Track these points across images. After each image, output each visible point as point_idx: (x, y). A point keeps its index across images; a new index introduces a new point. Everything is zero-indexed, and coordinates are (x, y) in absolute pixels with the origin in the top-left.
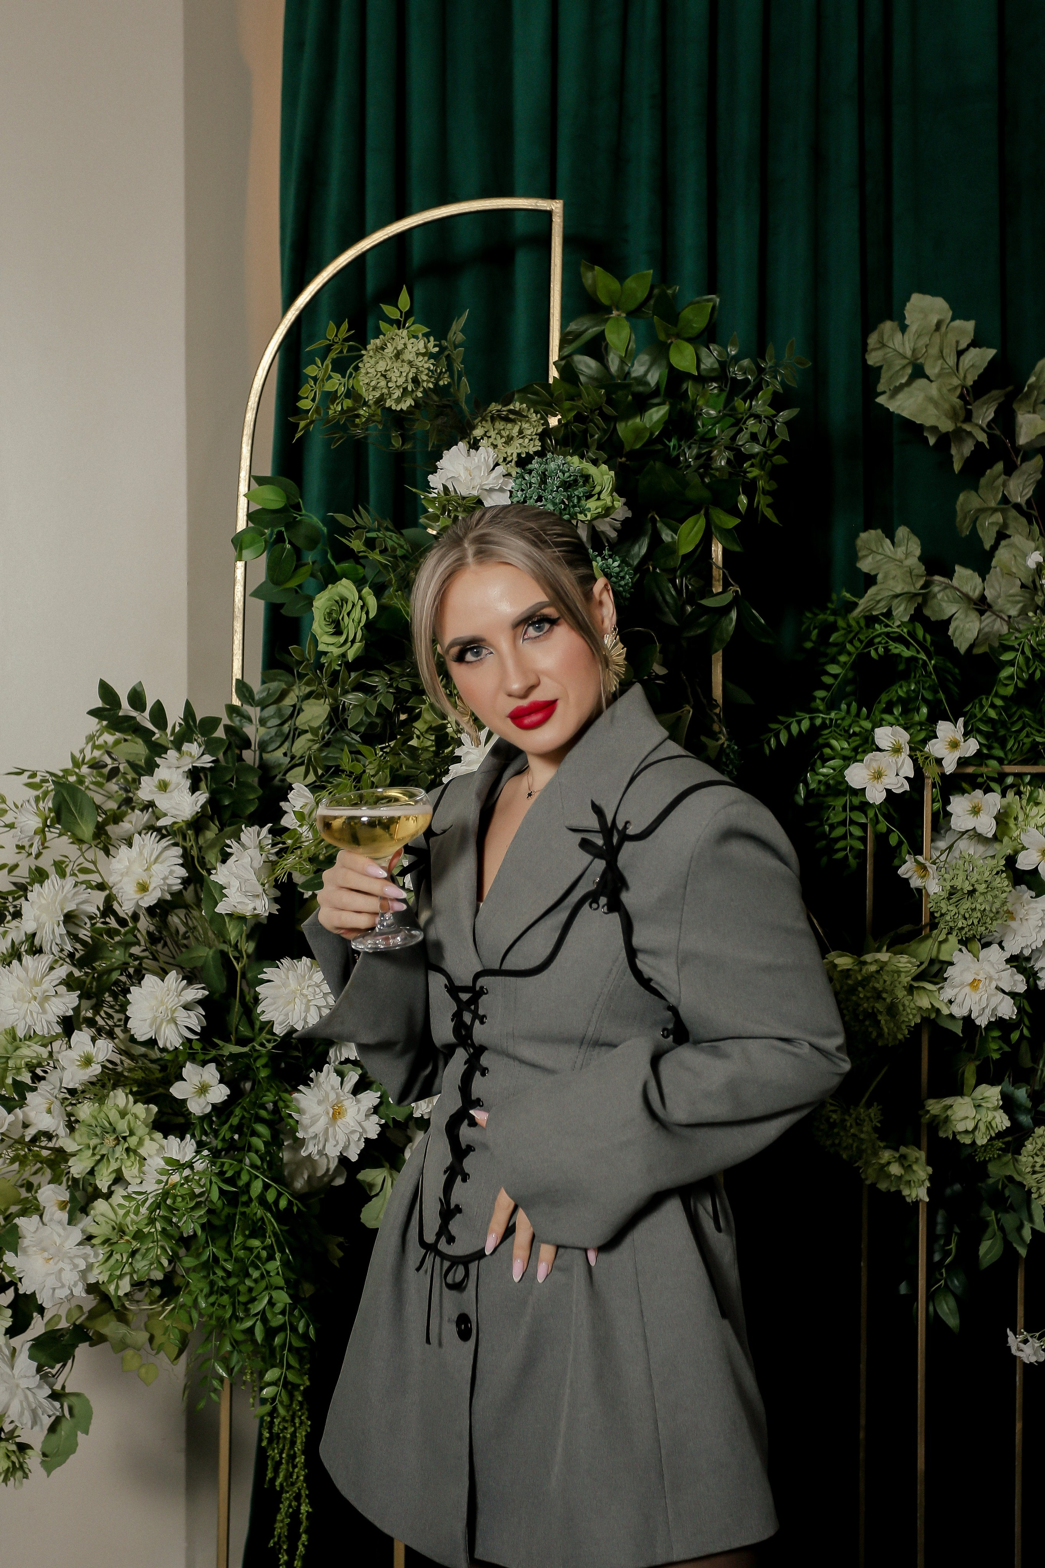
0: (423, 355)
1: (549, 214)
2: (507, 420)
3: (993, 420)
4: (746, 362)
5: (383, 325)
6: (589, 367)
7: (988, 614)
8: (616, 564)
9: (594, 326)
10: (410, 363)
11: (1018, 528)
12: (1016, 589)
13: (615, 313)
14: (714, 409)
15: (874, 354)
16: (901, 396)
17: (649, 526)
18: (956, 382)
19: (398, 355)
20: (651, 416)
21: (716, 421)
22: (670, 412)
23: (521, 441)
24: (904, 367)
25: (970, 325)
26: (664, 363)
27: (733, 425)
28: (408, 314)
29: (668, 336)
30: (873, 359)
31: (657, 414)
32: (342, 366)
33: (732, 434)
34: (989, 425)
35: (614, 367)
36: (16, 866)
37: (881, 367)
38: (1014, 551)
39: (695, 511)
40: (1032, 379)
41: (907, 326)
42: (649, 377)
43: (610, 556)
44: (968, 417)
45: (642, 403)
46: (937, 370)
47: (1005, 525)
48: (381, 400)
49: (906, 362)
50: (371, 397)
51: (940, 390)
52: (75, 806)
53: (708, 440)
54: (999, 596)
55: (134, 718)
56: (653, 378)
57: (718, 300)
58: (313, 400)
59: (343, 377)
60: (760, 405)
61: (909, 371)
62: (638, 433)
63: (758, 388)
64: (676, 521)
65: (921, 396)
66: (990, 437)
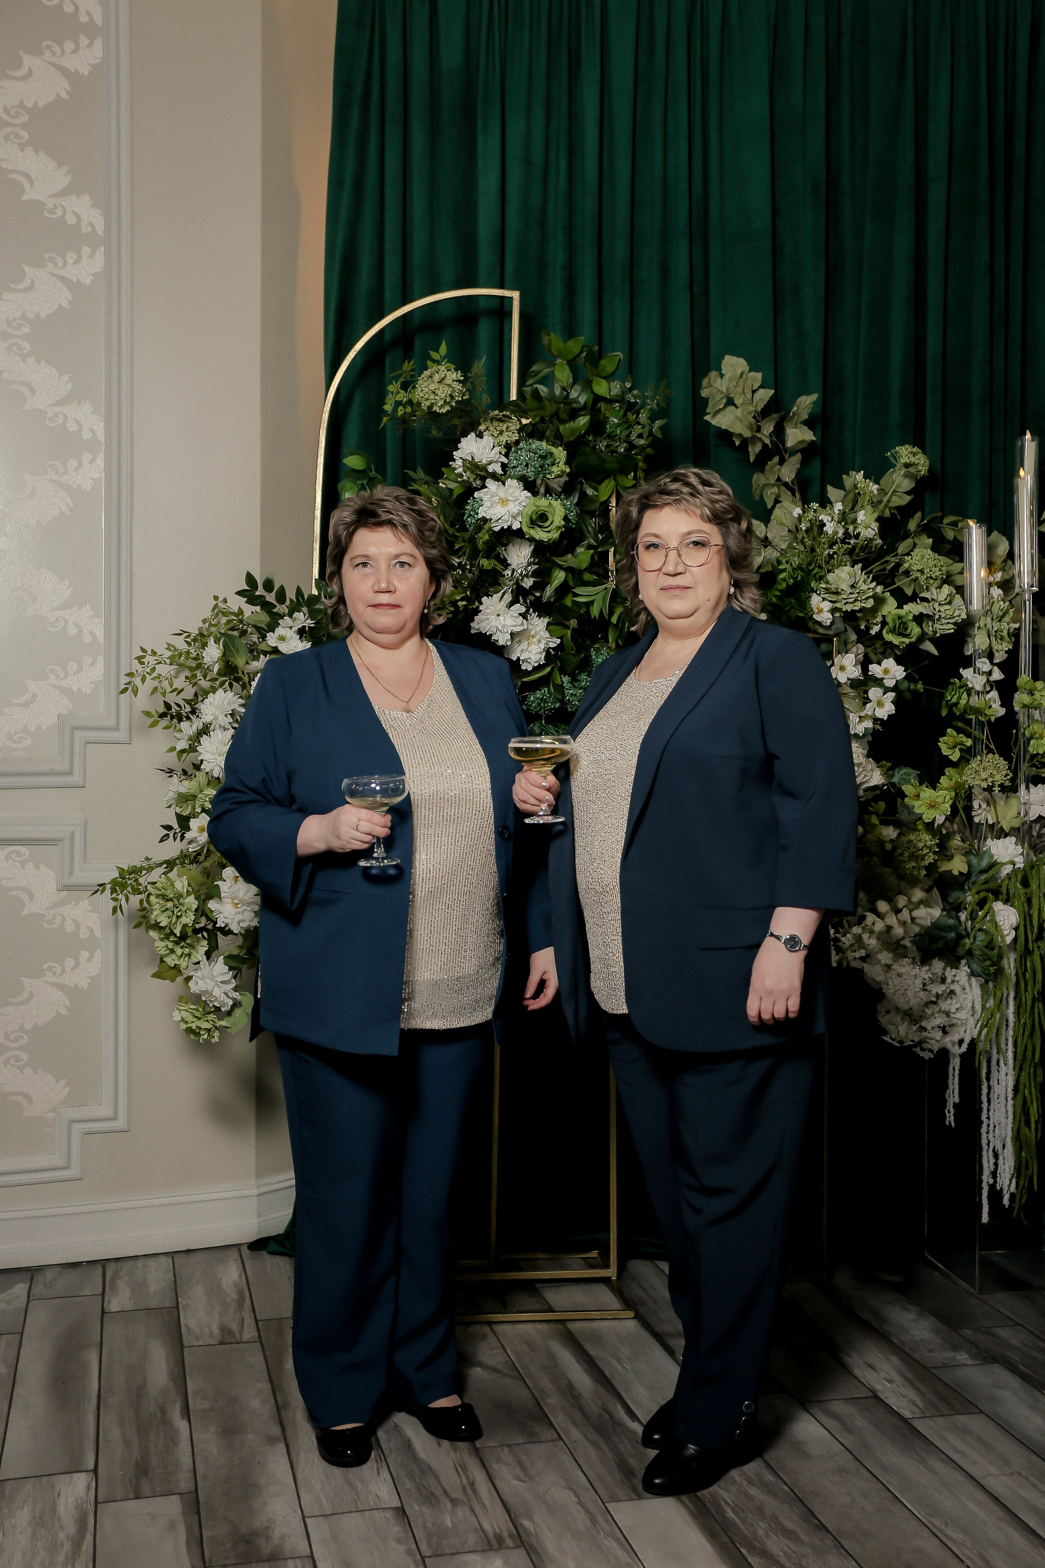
0: (457, 381)
1: (511, 299)
2: (500, 420)
3: (772, 432)
4: (635, 392)
5: (429, 363)
6: (544, 392)
7: (769, 547)
8: (569, 503)
9: (546, 368)
10: (448, 385)
11: (786, 495)
12: (785, 533)
13: (559, 361)
14: (616, 418)
15: (705, 390)
16: (719, 416)
17: (579, 487)
18: (751, 408)
19: (440, 382)
20: (579, 422)
21: (618, 425)
22: (591, 420)
23: (507, 433)
24: (722, 399)
25: (759, 376)
26: (589, 391)
27: (628, 428)
28: (444, 358)
29: (592, 375)
30: (704, 393)
31: (583, 421)
32: (405, 386)
33: (627, 433)
34: (770, 435)
35: (558, 391)
36: (182, 690)
37: (708, 398)
38: (784, 511)
39: (608, 476)
40: (795, 409)
41: (724, 375)
42: (580, 398)
43: (565, 499)
44: (759, 429)
45: (574, 414)
46: (741, 401)
47: (778, 495)
48: (430, 407)
49: (722, 395)
50: (425, 405)
51: (742, 413)
52: (234, 646)
53: (611, 437)
54: (775, 537)
55: (264, 597)
56: (582, 399)
57: (622, 356)
58: (391, 405)
59: (406, 392)
60: (643, 417)
61: (725, 401)
62: (573, 431)
63: (642, 407)
64: (597, 483)
65: (732, 417)
66: (771, 441)
